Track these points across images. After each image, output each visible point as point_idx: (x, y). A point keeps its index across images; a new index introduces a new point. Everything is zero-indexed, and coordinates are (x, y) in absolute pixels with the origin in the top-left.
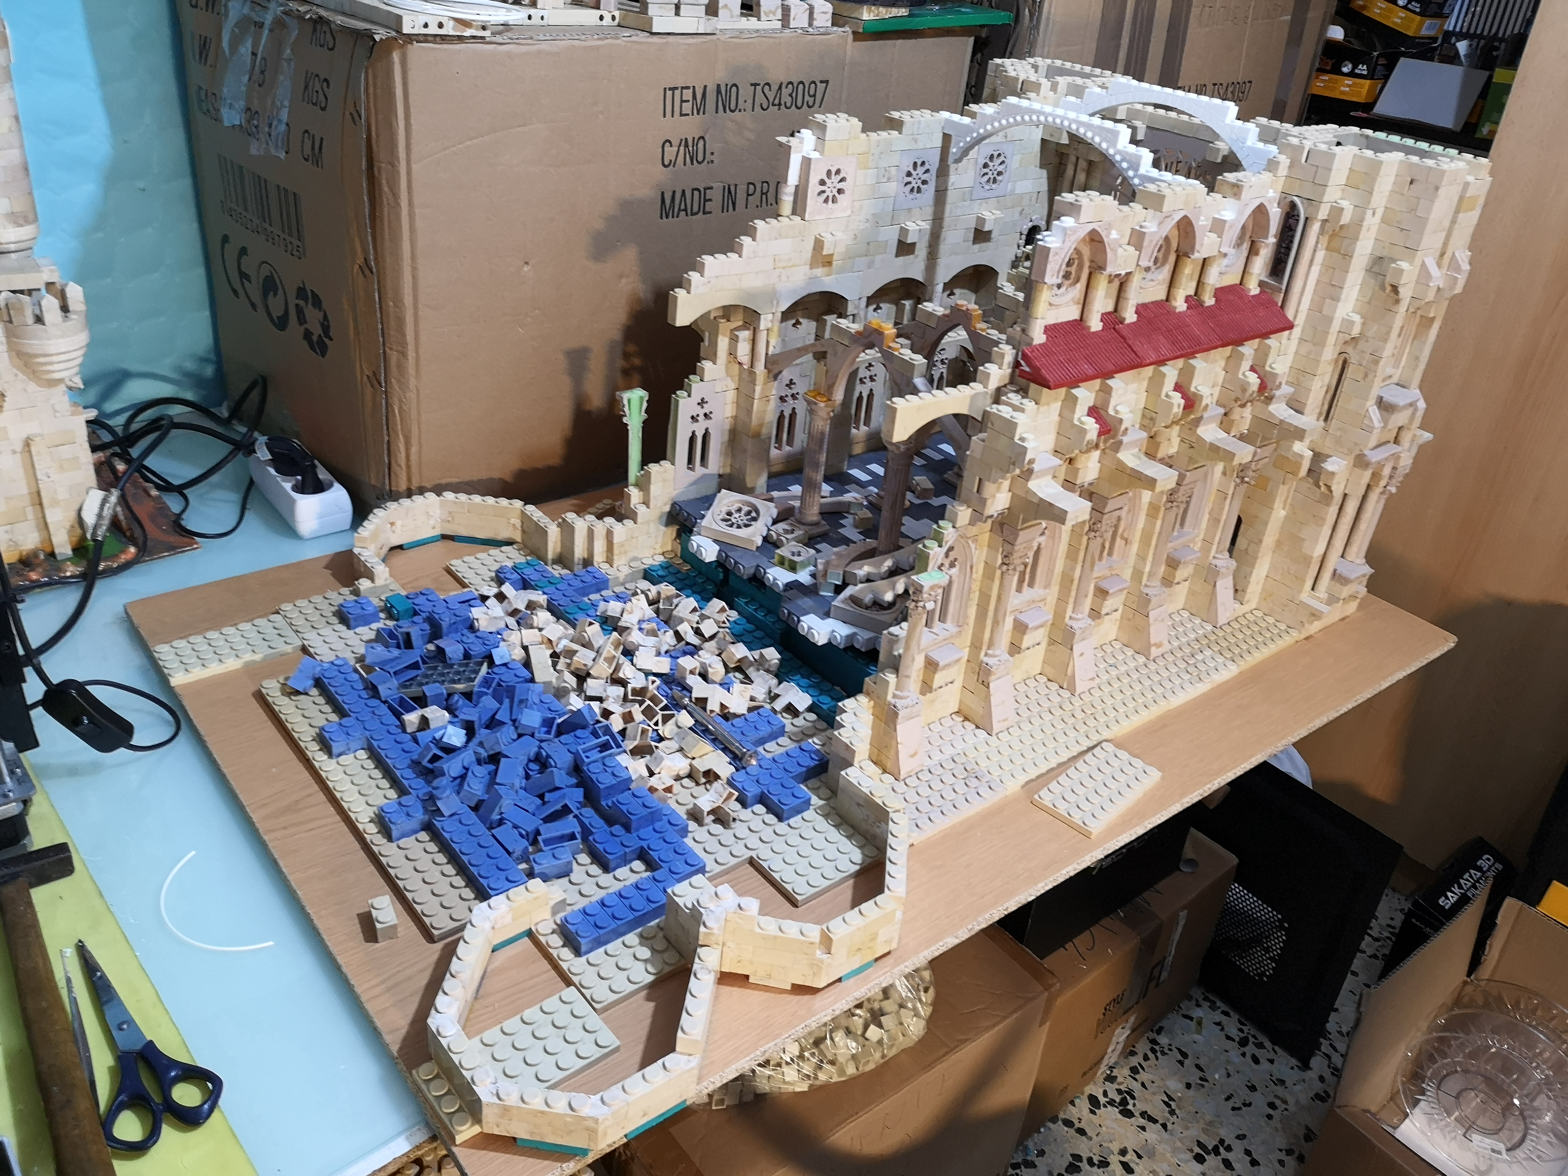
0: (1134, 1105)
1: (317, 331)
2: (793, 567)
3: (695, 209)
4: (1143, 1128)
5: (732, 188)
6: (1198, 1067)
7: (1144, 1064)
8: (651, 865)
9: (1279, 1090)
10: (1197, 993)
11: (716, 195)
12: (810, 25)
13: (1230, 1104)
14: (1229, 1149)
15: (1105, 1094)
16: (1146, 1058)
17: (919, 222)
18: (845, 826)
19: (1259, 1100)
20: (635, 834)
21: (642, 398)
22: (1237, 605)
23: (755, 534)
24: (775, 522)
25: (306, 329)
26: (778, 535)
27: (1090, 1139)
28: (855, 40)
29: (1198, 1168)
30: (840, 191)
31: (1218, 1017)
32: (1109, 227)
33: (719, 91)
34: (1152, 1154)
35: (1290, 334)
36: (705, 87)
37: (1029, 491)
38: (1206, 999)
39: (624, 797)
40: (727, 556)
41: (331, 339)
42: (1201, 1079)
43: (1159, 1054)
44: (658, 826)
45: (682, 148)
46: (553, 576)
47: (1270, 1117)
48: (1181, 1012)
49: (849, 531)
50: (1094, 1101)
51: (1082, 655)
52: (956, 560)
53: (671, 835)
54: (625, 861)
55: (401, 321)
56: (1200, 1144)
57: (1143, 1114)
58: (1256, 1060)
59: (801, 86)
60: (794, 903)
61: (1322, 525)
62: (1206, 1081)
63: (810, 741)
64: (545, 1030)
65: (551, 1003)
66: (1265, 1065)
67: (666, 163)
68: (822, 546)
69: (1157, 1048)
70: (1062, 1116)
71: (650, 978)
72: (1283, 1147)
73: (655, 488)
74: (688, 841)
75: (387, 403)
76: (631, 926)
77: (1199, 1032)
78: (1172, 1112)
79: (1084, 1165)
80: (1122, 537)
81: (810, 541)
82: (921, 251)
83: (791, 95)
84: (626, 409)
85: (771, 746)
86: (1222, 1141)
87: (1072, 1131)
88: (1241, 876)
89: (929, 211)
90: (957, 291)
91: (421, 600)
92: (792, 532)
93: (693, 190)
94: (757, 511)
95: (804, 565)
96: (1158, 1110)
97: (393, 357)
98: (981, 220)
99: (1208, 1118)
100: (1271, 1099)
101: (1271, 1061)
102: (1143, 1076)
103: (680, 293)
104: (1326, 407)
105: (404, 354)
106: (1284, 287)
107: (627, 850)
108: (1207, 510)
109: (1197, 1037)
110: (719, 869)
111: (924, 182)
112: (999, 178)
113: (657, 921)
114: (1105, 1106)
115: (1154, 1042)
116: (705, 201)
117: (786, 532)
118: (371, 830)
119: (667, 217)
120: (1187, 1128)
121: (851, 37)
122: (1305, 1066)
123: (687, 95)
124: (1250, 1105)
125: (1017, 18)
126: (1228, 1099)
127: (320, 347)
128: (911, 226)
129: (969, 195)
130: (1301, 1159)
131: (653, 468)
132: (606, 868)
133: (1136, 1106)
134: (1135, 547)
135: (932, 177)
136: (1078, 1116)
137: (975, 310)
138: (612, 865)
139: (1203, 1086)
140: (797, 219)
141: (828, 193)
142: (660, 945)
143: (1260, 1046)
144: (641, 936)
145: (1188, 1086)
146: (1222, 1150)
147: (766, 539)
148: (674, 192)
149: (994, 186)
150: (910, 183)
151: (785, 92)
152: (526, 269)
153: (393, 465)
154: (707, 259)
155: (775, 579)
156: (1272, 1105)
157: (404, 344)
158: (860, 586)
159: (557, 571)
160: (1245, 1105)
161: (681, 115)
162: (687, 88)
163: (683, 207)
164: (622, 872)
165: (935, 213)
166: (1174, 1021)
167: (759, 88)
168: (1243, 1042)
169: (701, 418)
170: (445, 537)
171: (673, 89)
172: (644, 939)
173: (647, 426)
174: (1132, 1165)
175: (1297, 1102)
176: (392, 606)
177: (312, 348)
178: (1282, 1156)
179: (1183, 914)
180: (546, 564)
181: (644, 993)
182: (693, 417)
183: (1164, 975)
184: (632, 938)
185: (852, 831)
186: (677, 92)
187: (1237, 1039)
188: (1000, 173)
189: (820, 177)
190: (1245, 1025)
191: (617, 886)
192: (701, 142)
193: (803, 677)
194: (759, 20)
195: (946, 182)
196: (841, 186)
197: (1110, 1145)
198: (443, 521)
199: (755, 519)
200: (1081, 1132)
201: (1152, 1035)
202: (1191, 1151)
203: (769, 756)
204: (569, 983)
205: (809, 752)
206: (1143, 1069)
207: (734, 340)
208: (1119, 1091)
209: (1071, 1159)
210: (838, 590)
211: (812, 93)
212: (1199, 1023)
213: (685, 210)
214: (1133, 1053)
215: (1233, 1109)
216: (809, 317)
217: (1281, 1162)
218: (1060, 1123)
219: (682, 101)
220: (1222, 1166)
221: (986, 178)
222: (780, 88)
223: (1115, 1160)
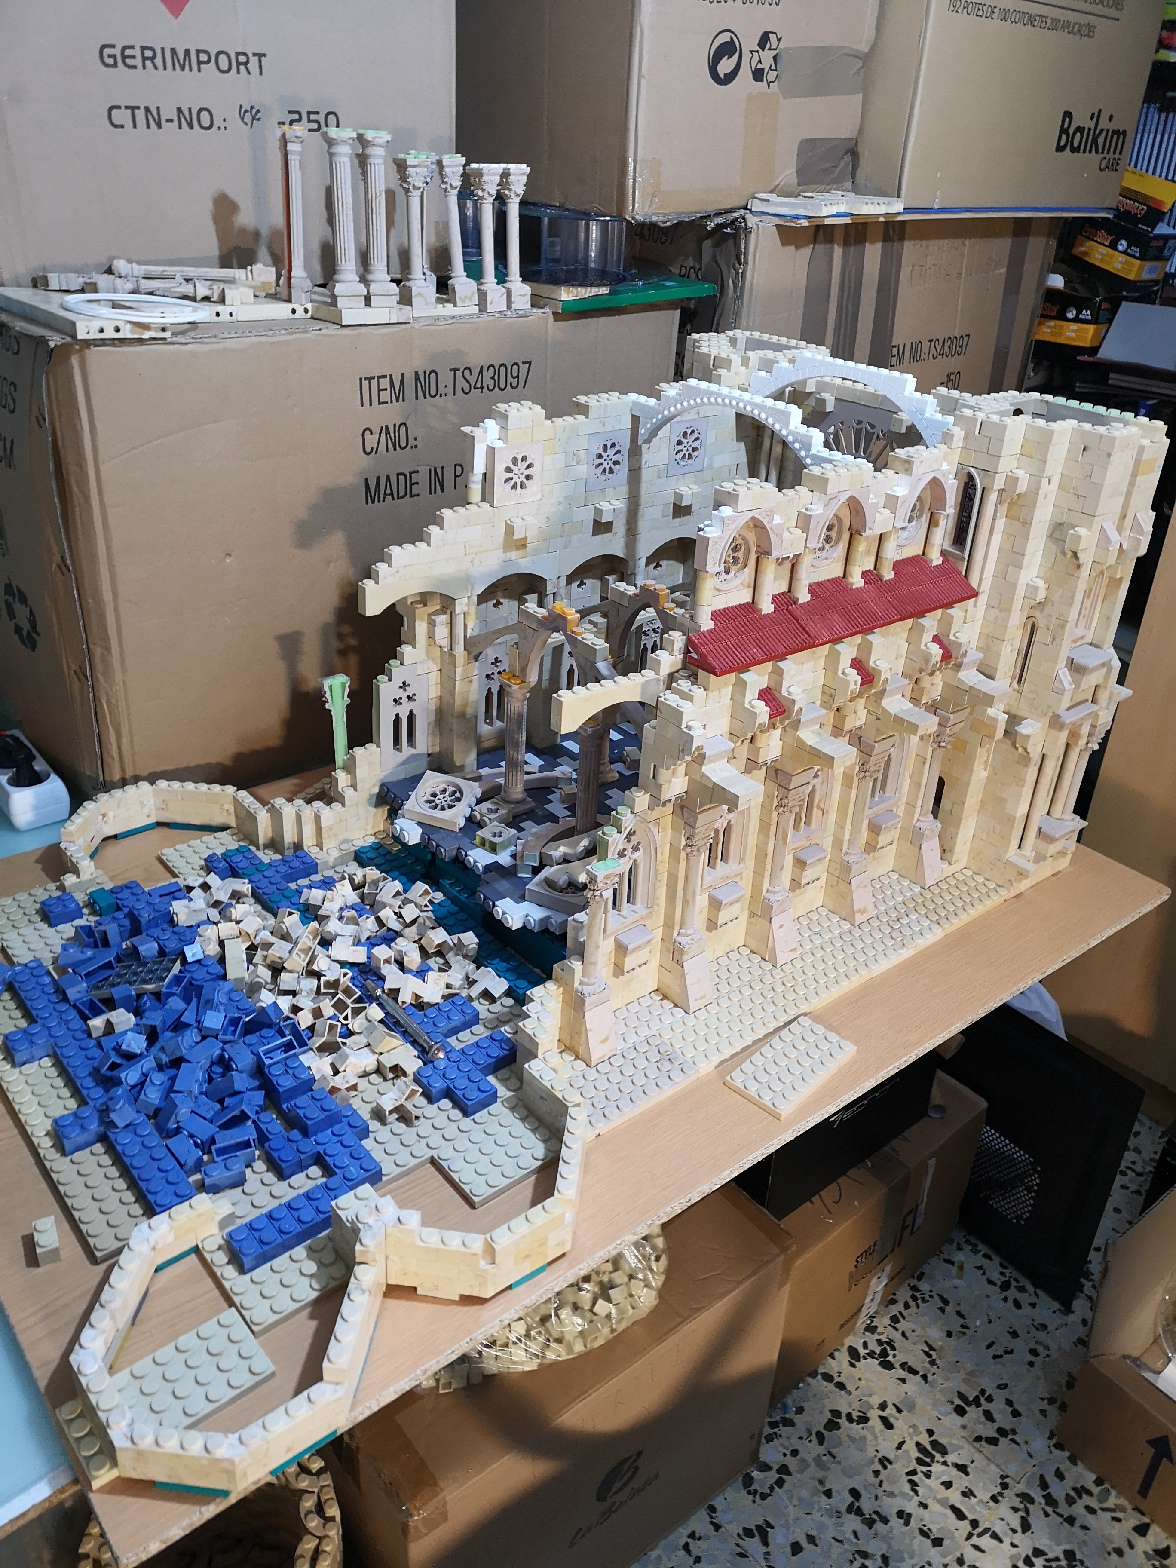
0: (894, 1356)
1: (26, 626)
2: (493, 849)
3: (402, 493)
4: (903, 1381)
5: (439, 471)
6: (959, 1313)
7: (905, 1312)
8: (328, 1171)
9: (1041, 1335)
10: (959, 1236)
11: (423, 478)
12: (509, 307)
13: (991, 1352)
14: (990, 1399)
15: (865, 1344)
16: (907, 1306)
17: (613, 502)
18: (531, 1119)
19: (1021, 1346)
20: (312, 1139)
21: (343, 684)
22: (946, 866)
23: (456, 816)
24: (479, 802)
25: (16, 625)
26: (482, 815)
27: (850, 1393)
28: (555, 321)
29: (959, 1420)
30: (528, 477)
31: (979, 1260)
32: (771, 514)
33: (417, 379)
34: (912, 1408)
35: (976, 602)
36: (403, 375)
37: (703, 775)
38: (967, 1242)
39: (303, 1100)
40: (429, 838)
41: (38, 634)
42: (962, 1326)
43: (919, 1301)
44: (336, 1128)
45: (383, 435)
46: (262, 862)
47: (1031, 1364)
48: (942, 1256)
49: (556, 807)
50: (853, 1353)
51: (781, 926)
52: (639, 843)
53: (349, 1139)
54: (302, 1167)
55: (102, 617)
56: (961, 1395)
57: (904, 1366)
58: (1018, 1305)
59: (503, 368)
60: (472, 1205)
61: (1023, 786)
62: (967, 1328)
63: (502, 1029)
64: (199, 1358)
65: (209, 1328)
66: (1026, 1310)
67: (368, 450)
68: (526, 824)
69: (918, 1295)
70: (821, 1370)
71: (314, 1295)
72: (1046, 1396)
73: (361, 771)
74: (368, 1144)
75: (94, 696)
76: (298, 1240)
77: (960, 1277)
78: (933, 1363)
79: (843, 1421)
80: (818, 807)
81: (514, 821)
82: (620, 528)
83: (493, 378)
84: (328, 695)
85: (465, 1035)
86: (983, 1392)
87: (831, 1386)
88: (992, 1118)
89: (624, 490)
90: (664, 563)
91: (126, 894)
92: (496, 811)
93: (398, 475)
94: (461, 792)
95: (505, 845)
96: (918, 1361)
97: (97, 651)
98: (679, 496)
99: (969, 1367)
100: (1033, 1346)
101: (1033, 1305)
102: (903, 1325)
103: (368, 584)
104: (1018, 670)
105: (108, 649)
106: (966, 557)
107: (302, 1156)
108: (907, 775)
109: (957, 1282)
110: (398, 1171)
111: (616, 463)
112: (695, 454)
113: (328, 1231)
114: (865, 1358)
115: (914, 1288)
116: (411, 484)
117: (490, 811)
118: (45, 1144)
119: (373, 502)
120: (947, 1379)
121: (551, 316)
122: (1067, 1309)
123: (385, 384)
124: (1011, 1352)
125: (723, 288)
126: (989, 1347)
127: (30, 642)
128: (605, 506)
129: (666, 472)
130: (1063, 1407)
131: (358, 751)
132: (282, 1176)
133: (897, 1357)
134: (833, 816)
135: (624, 458)
136: (837, 1369)
137: (663, 590)
138: (287, 1172)
139: (964, 1334)
140: (486, 506)
141: (516, 479)
142: (329, 1258)
143: (1022, 1289)
144: (310, 1249)
145: (949, 1334)
146: (982, 1400)
147: (470, 819)
148: (378, 478)
149: (690, 462)
150: (601, 464)
151: (487, 375)
152: (228, 560)
153: (105, 755)
154: (395, 550)
155: (475, 862)
156: (1034, 1352)
157: (106, 640)
158: (556, 867)
159: (267, 857)
160: (1006, 1352)
161: (380, 403)
162: (385, 377)
163: (388, 491)
164: (298, 1179)
165: (630, 492)
166: (936, 1267)
167: (459, 373)
168: (1005, 1287)
169: (404, 700)
170: (159, 824)
171: (370, 379)
172: (312, 1252)
173: (351, 712)
174: (892, 1420)
175: (1059, 1348)
176: (95, 902)
177: (23, 642)
178: (1044, 1405)
179: (932, 1162)
180: (258, 849)
181: (307, 1311)
182: (395, 701)
183: (919, 1221)
184: (300, 1252)
185: (537, 1124)
186: (374, 382)
187: (999, 1283)
188: (694, 450)
189: (505, 465)
190: (1006, 1268)
191: (291, 1194)
192: (403, 428)
193: (502, 960)
194: (455, 306)
195: (639, 461)
196: (529, 471)
197: (870, 1400)
198: (157, 809)
199: (459, 800)
200: (841, 1386)
201: (913, 1282)
202: (952, 1403)
203: (459, 1046)
204: (231, 1303)
205: (499, 1041)
206: (904, 1318)
207: (432, 624)
208: (880, 1342)
209: (829, 1416)
210: (536, 871)
211: (515, 374)
212: (961, 1268)
213: (392, 494)
214: (893, 1302)
215: (995, 1357)
216: (511, 597)
217: (1043, 1412)
218: (819, 1377)
219: (379, 390)
220: (983, 1419)
221: (681, 454)
222: (481, 371)
223: (874, 1414)
